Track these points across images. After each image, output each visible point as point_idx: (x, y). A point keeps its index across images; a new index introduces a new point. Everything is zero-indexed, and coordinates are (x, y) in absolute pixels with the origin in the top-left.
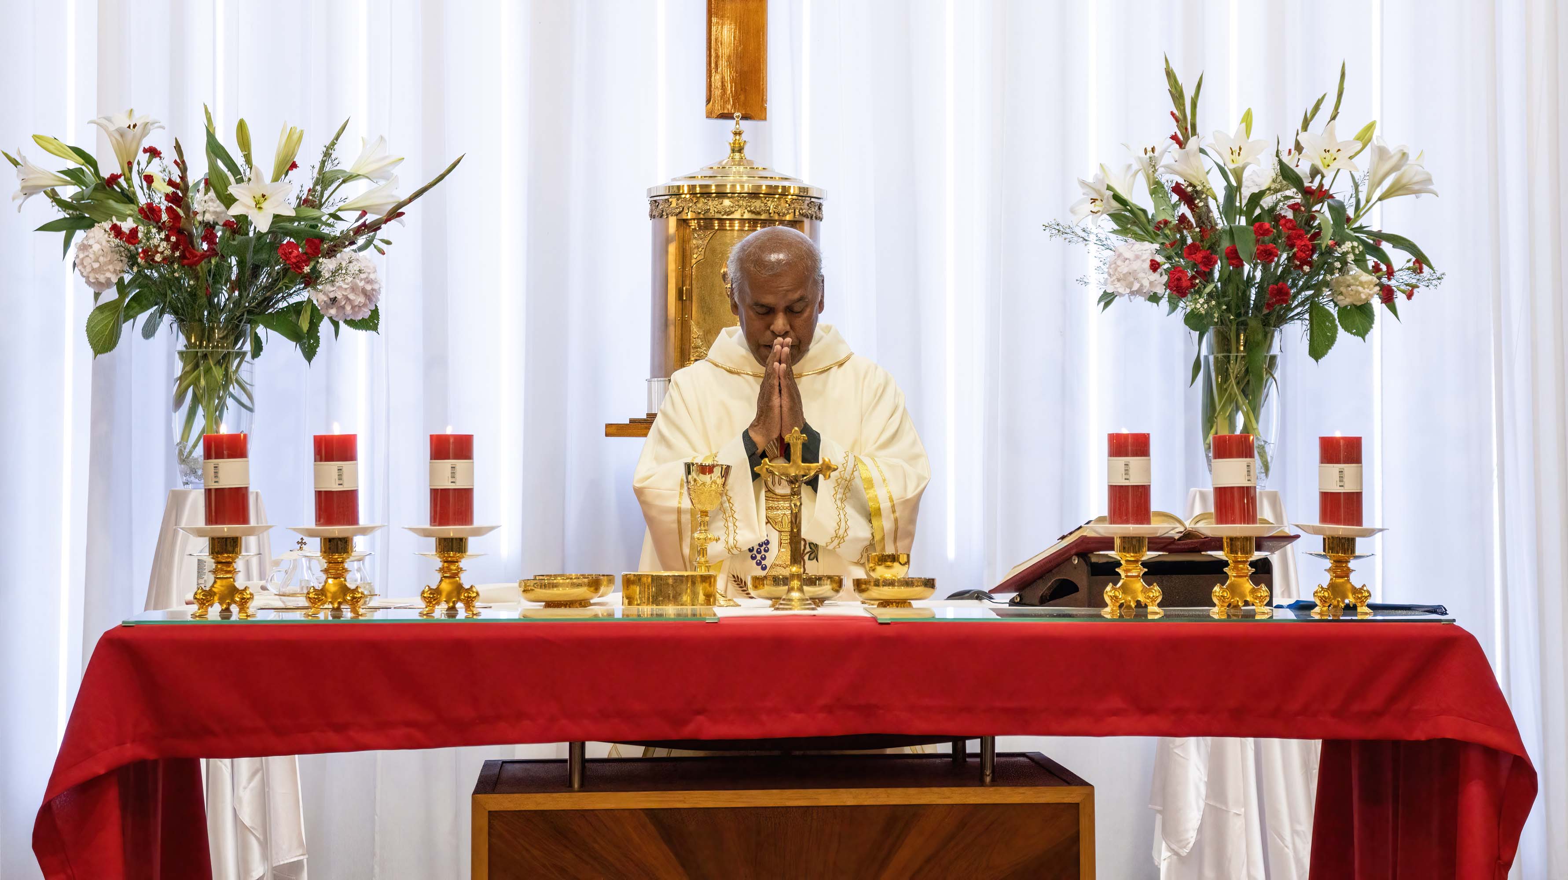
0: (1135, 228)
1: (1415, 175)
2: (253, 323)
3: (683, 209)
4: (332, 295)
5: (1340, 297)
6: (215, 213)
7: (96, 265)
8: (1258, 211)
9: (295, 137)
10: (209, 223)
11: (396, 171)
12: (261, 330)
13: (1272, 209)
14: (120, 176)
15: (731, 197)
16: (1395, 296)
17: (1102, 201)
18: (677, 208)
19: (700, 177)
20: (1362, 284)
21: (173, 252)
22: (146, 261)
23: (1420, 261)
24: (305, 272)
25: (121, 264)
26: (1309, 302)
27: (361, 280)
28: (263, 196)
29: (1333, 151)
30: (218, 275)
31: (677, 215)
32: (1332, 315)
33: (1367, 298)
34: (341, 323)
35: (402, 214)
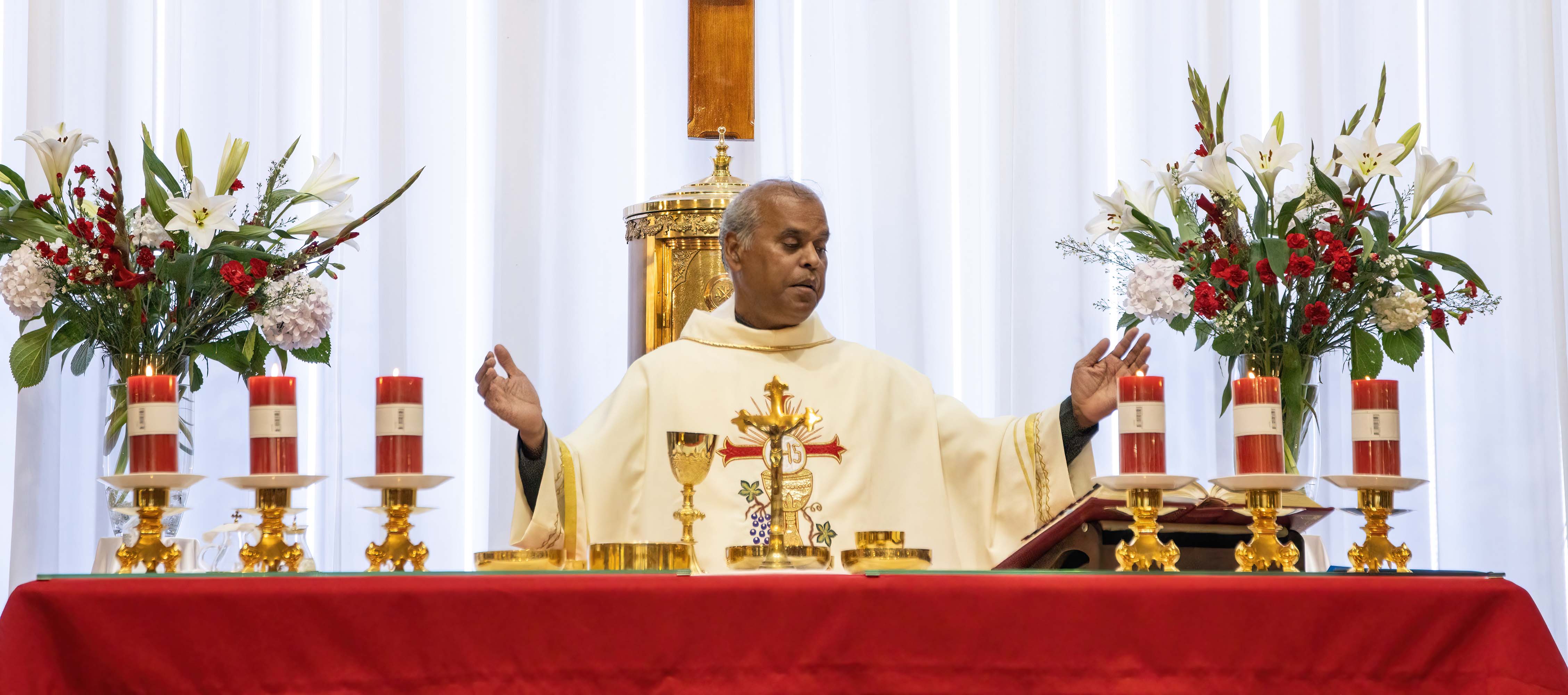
0: (1157, 246)
1: (1465, 191)
2: (191, 353)
3: (662, 227)
4: (279, 320)
5: (1385, 321)
6: (153, 235)
7: (21, 288)
8: (1292, 224)
9: (241, 149)
10: (145, 246)
11: (349, 192)
12: (200, 361)
13: (1309, 223)
14: (49, 197)
15: (715, 213)
16: (1446, 323)
17: (1120, 217)
18: (655, 227)
19: (680, 193)
20: (1408, 306)
21: (106, 271)
22: (75, 282)
23: (1474, 283)
24: (250, 293)
25: (48, 287)
26: (1350, 328)
27: (311, 303)
28: (205, 210)
29: (1373, 155)
30: (155, 304)
31: (656, 234)
32: (1377, 342)
33: (1415, 321)
34: (289, 355)
35: (356, 234)
